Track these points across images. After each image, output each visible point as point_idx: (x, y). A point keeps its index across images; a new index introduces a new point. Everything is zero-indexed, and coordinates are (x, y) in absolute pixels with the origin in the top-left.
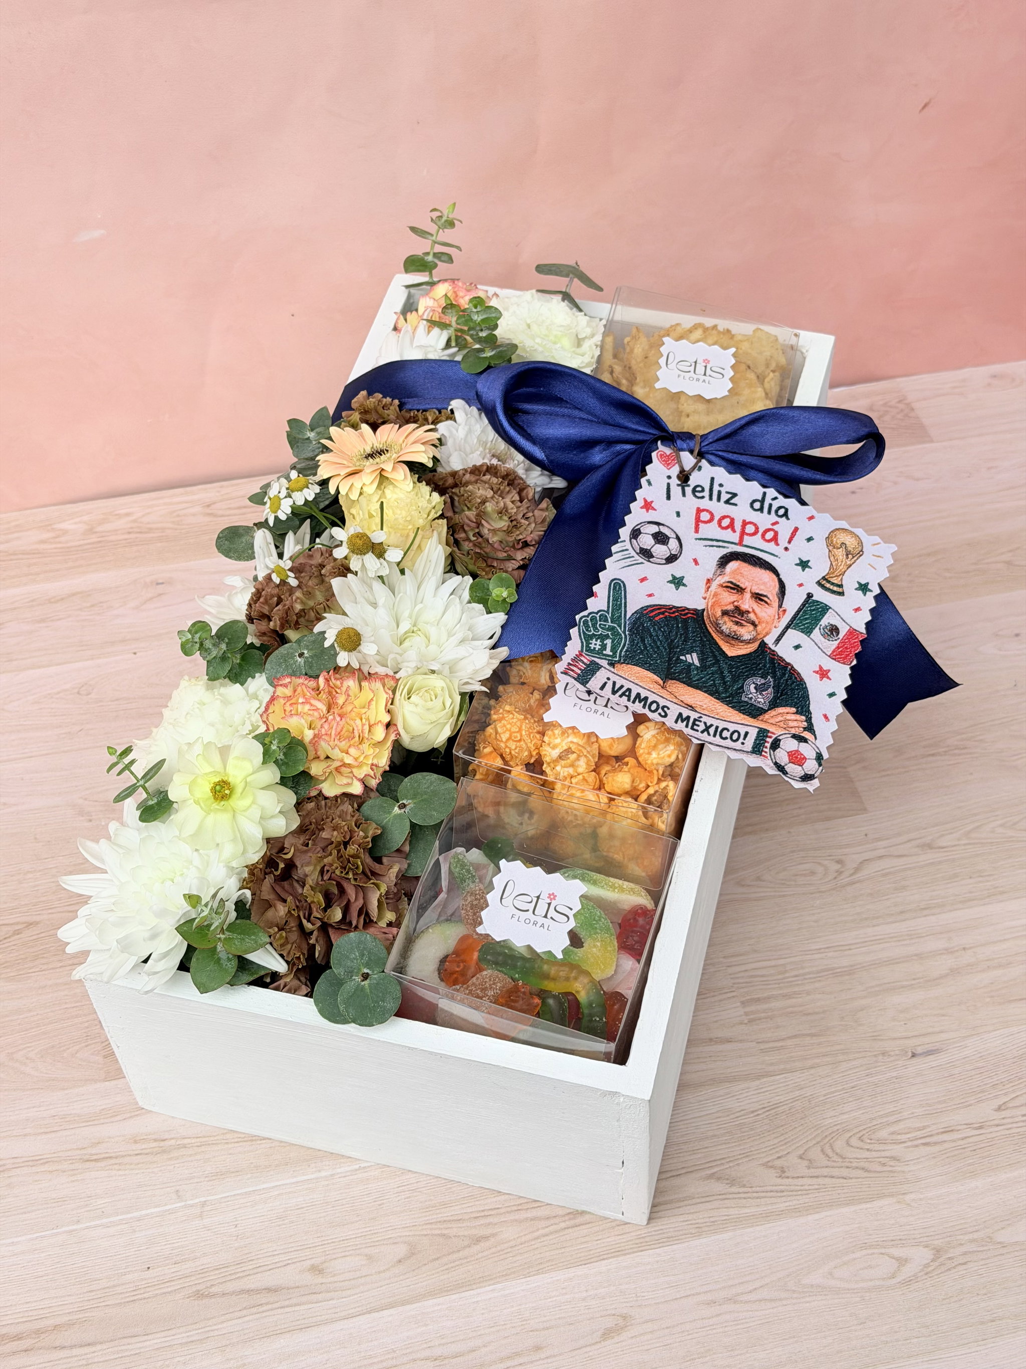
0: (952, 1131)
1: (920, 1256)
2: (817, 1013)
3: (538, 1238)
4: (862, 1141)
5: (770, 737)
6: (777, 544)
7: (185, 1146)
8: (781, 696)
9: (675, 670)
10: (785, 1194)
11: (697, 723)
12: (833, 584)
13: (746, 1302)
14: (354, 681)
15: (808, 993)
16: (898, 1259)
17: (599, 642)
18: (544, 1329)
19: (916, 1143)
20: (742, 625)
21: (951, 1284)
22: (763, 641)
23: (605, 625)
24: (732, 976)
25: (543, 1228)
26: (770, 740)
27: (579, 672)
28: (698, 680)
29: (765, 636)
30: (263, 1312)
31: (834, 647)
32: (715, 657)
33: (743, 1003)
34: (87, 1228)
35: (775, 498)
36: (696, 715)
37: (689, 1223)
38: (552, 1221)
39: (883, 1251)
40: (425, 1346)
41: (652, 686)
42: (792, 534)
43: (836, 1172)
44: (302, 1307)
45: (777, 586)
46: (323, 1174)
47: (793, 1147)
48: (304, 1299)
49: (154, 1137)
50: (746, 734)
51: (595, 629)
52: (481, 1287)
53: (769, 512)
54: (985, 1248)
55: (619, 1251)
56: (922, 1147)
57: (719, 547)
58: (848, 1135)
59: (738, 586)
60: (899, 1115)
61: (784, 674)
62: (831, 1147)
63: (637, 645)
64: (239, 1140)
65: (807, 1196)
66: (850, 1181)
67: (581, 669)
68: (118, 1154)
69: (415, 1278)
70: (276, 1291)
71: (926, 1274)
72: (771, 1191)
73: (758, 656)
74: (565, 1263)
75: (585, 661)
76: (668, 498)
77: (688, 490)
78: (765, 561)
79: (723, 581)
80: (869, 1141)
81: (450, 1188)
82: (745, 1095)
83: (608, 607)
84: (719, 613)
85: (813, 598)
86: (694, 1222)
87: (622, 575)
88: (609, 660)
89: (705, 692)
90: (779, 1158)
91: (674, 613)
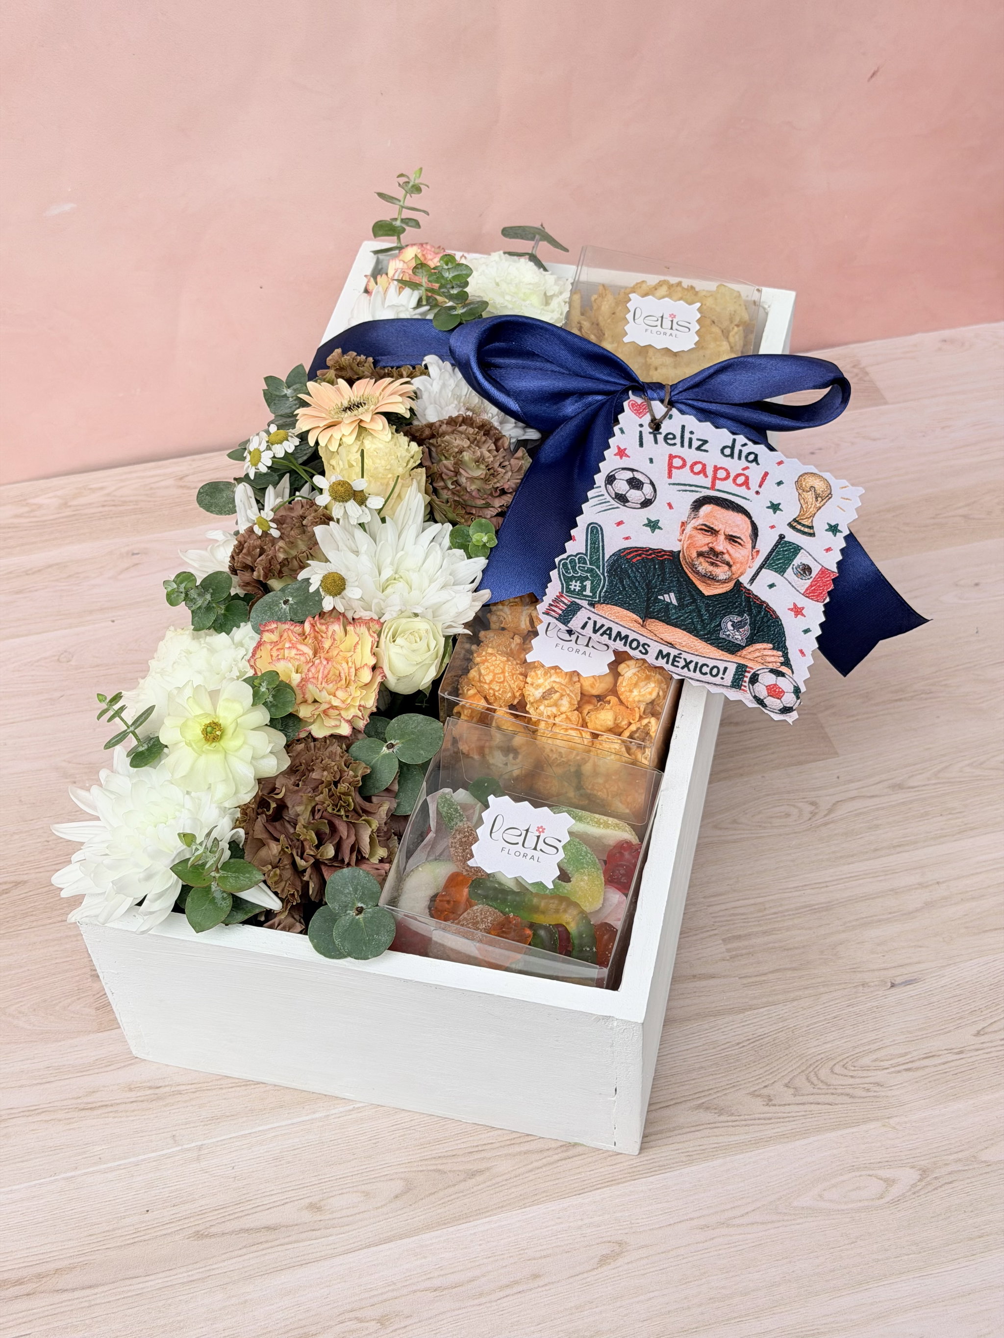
0: (933, 1056)
1: (908, 1176)
2: (796, 948)
3: (531, 1171)
4: (846, 1068)
5: (749, 672)
6: (749, 488)
7: (180, 1093)
8: (757, 633)
9: (654, 609)
10: (772, 1121)
11: (677, 659)
12: (804, 525)
13: (738, 1226)
14: (339, 625)
15: (788, 929)
16: (886, 1180)
17: (578, 584)
18: (541, 1258)
19: (897, 1069)
20: (717, 566)
21: (938, 1203)
22: (738, 580)
23: (584, 567)
24: (713, 915)
25: (537, 1161)
26: (749, 675)
27: (560, 612)
28: (676, 618)
29: (739, 577)
30: (263, 1250)
31: (807, 586)
32: (692, 596)
33: (724, 940)
34: (85, 1174)
35: (745, 445)
36: (676, 652)
37: (680, 1151)
38: (546, 1154)
39: (871, 1172)
40: (425, 1277)
41: (632, 625)
42: (762, 478)
43: (821, 1099)
44: (301, 1244)
45: (750, 528)
46: (317, 1115)
47: (779, 1076)
48: (303, 1236)
49: (148, 1084)
50: (726, 669)
51: (575, 571)
52: (477, 1220)
53: (740, 458)
54: (971, 1167)
55: (612, 1181)
56: (905, 1074)
57: (693, 491)
58: (831, 1063)
59: (712, 528)
60: (881, 1043)
61: (760, 612)
62: (816, 1075)
63: (616, 586)
64: (234, 1085)
65: (793, 1123)
66: (836, 1107)
67: (562, 610)
68: (113, 1102)
69: (412, 1213)
70: (275, 1229)
71: (914, 1193)
72: (759, 1119)
73: (734, 595)
74: (559, 1194)
75: (566, 601)
76: (641, 445)
77: (660, 438)
78: (737, 504)
79: (697, 524)
80: (853, 1068)
81: (444, 1125)
82: (730, 1028)
83: (587, 550)
84: (694, 555)
85: (785, 539)
86: (685, 1150)
87: (599, 519)
88: (589, 600)
89: (684, 630)
90: (765, 1087)
91: (651, 554)
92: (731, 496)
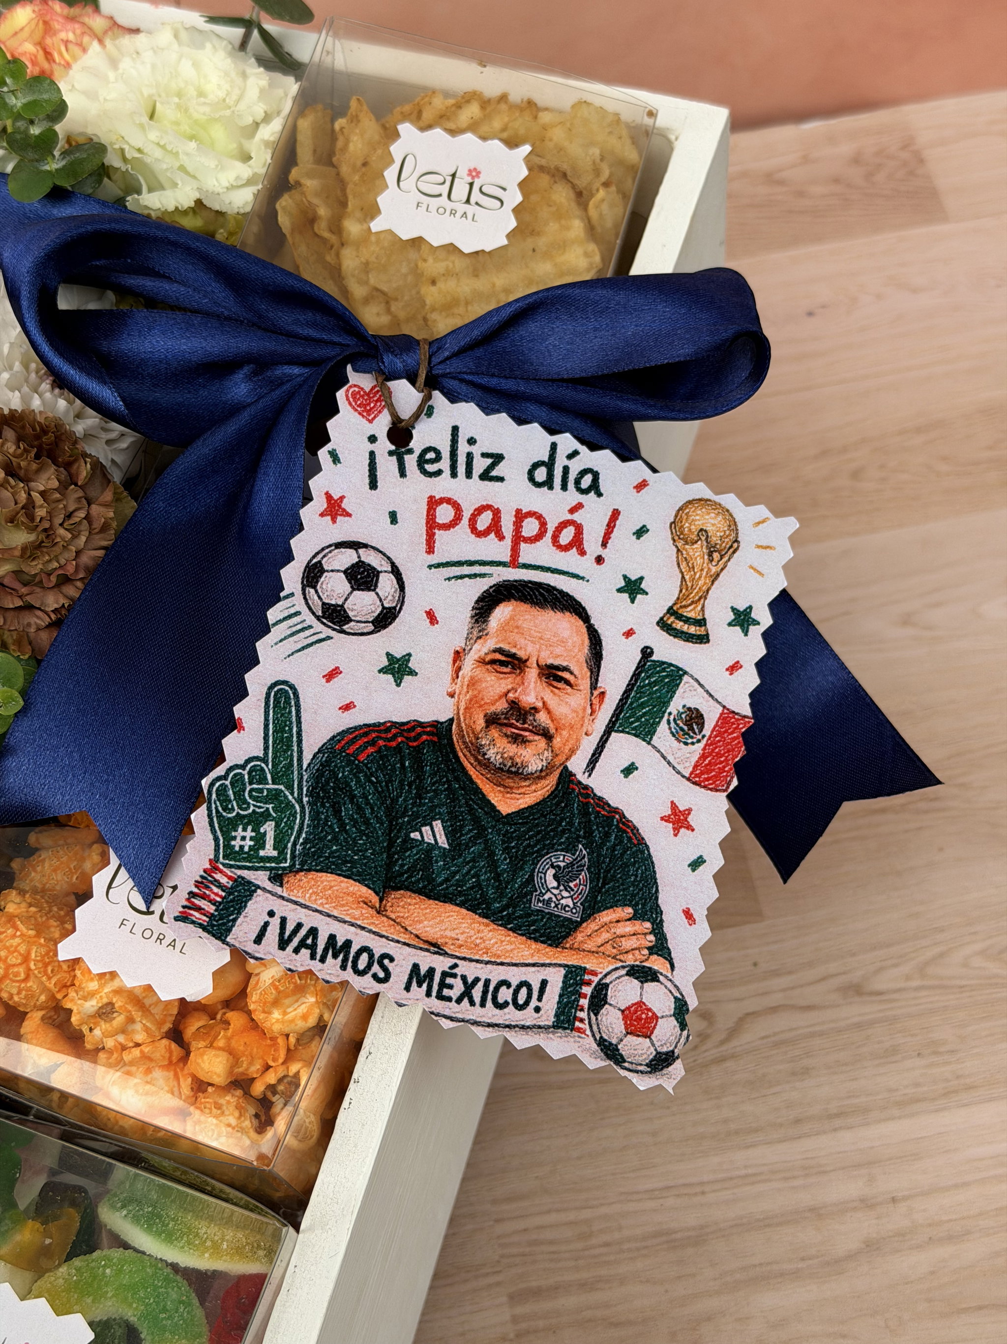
5: (588, 983)
6: (582, 553)
8: (604, 884)
9: (402, 866)
11: (449, 981)
12: (687, 620)
17: (249, 833)
20: (524, 741)
22: (566, 768)
23: (260, 791)
26: (587, 990)
27: (211, 909)
28: (447, 880)
29: (567, 759)
31: (695, 758)
32: (476, 820)
35: (575, 453)
36: (447, 963)
41: (357, 913)
42: (608, 525)
45: (587, 642)
50: (544, 983)
51: (242, 803)
53: (564, 487)
57: (475, 576)
59: (513, 656)
61: (607, 835)
63: (326, 820)
67: (213, 903)
73: (558, 804)
75: (224, 880)
76: (373, 485)
77: (411, 461)
78: (561, 592)
79: (485, 650)
83: (266, 748)
84: (481, 723)
85: (654, 658)
87: (289, 671)
88: (271, 869)
89: (461, 905)
91: (395, 737)
92: (549, 574)
